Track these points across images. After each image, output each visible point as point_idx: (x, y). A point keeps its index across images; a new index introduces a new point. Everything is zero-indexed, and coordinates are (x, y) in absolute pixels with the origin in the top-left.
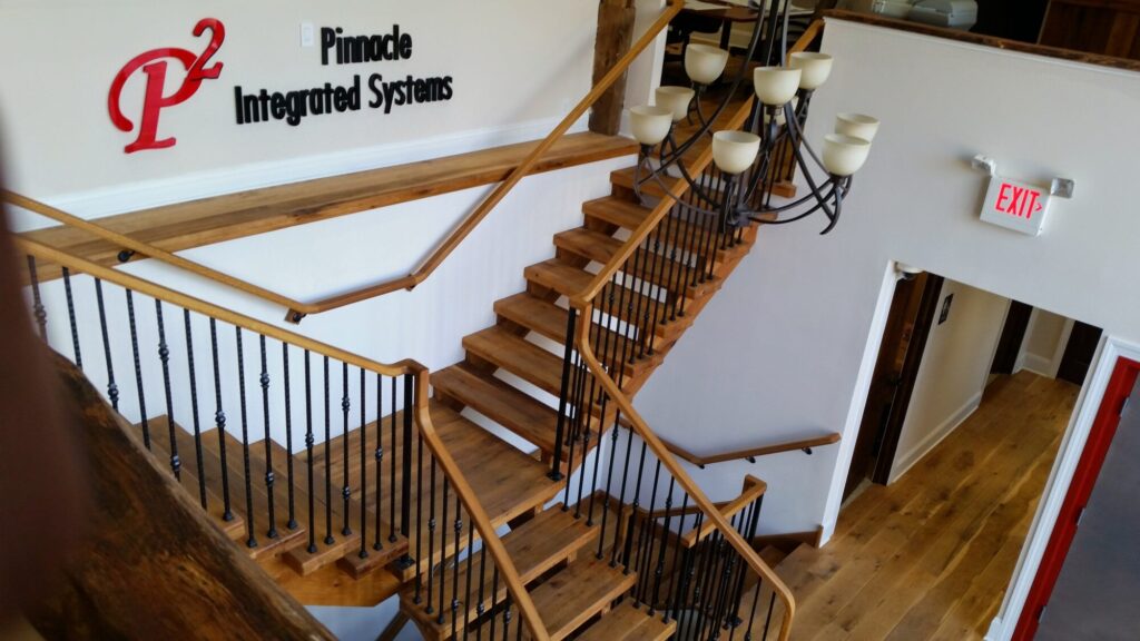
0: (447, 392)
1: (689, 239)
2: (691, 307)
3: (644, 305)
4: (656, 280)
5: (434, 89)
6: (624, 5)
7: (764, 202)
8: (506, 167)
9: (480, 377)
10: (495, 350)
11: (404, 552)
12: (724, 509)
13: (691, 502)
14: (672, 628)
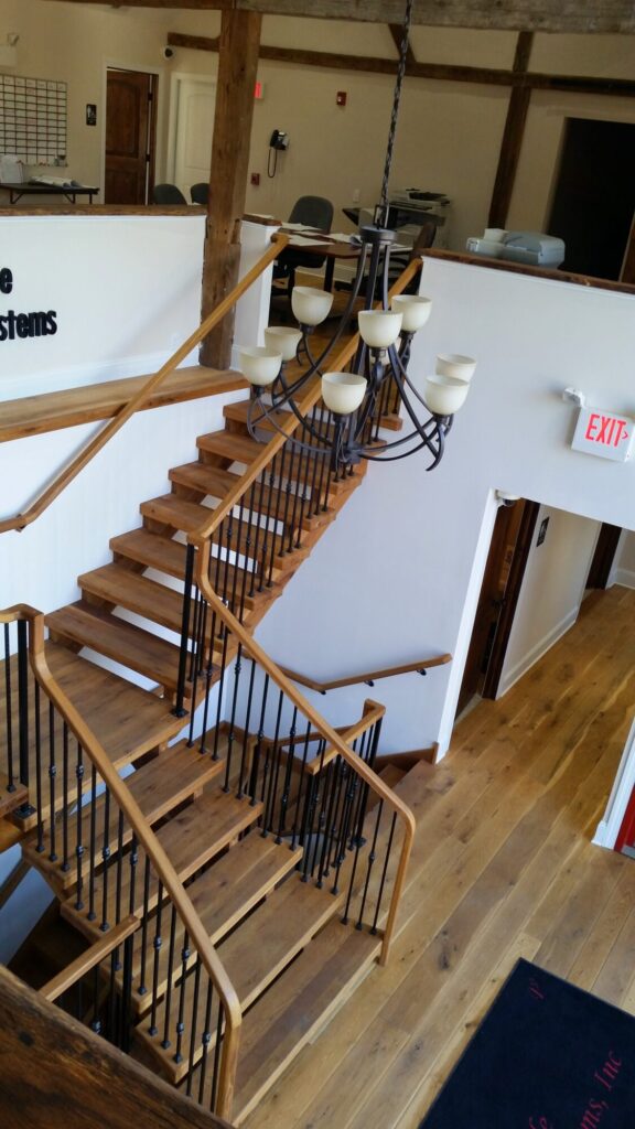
0: (62, 632)
1: (303, 472)
2: (307, 539)
3: (261, 538)
4: (273, 513)
5: (38, 324)
6: (229, 241)
7: (373, 434)
8: (116, 403)
9: (98, 616)
10: (111, 588)
11: (24, 802)
12: (345, 735)
13: (314, 730)
14: (299, 853)
